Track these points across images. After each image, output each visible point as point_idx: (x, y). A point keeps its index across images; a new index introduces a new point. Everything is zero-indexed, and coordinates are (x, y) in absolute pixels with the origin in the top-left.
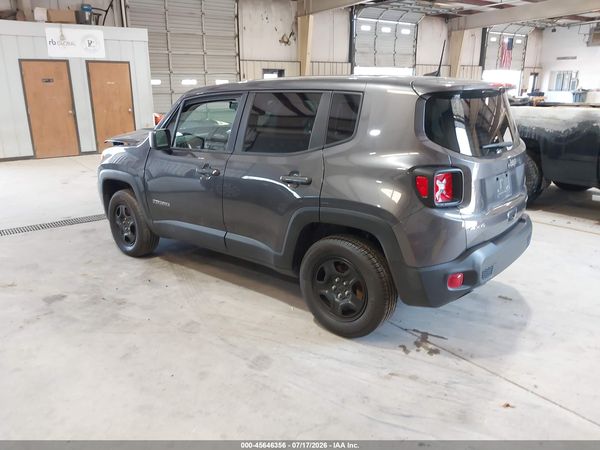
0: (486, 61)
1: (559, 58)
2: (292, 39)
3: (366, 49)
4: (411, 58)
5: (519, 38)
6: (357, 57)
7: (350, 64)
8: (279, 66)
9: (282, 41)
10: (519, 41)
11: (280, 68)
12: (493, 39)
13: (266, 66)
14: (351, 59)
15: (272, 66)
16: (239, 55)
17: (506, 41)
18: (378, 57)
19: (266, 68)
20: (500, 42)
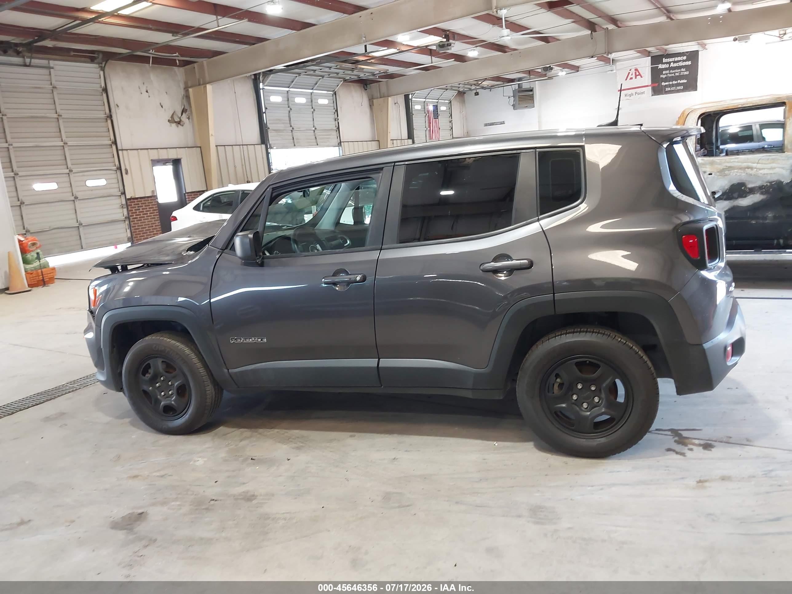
0: (415, 132)
1: (486, 125)
2: (184, 118)
3: (280, 126)
4: (335, 134)
5: (444, 104)
6: (272, 137)
7: (263, 146)
8: (173, 154)
9: (172, 121)
10: (443, 108)
11: (175, 157)
12: (418, 107)
13: (155, 155)
14: (264, 139)
15: (164, 155)
16: (115, 142)
17: (431, 108)
18: (296, 134)
19: (156, 157)
20: (425, 109)
